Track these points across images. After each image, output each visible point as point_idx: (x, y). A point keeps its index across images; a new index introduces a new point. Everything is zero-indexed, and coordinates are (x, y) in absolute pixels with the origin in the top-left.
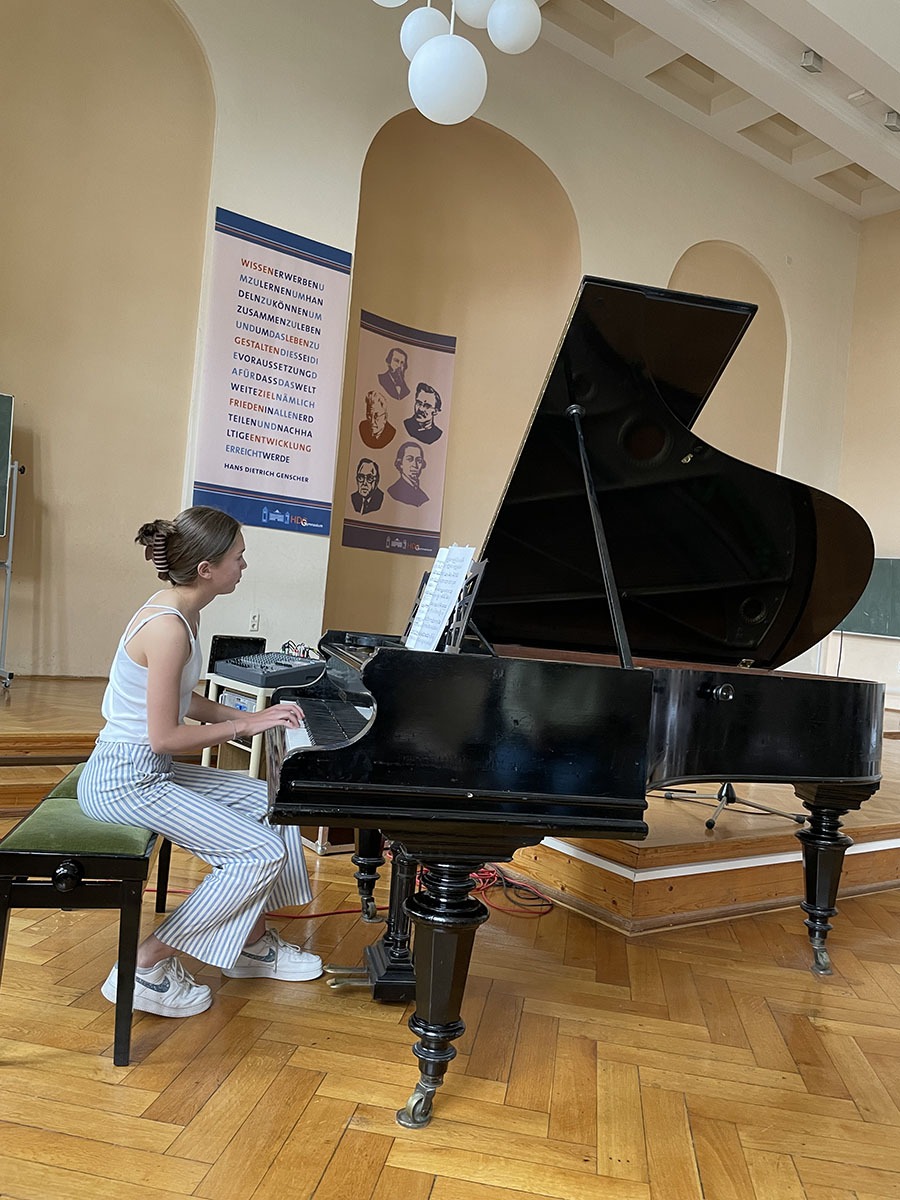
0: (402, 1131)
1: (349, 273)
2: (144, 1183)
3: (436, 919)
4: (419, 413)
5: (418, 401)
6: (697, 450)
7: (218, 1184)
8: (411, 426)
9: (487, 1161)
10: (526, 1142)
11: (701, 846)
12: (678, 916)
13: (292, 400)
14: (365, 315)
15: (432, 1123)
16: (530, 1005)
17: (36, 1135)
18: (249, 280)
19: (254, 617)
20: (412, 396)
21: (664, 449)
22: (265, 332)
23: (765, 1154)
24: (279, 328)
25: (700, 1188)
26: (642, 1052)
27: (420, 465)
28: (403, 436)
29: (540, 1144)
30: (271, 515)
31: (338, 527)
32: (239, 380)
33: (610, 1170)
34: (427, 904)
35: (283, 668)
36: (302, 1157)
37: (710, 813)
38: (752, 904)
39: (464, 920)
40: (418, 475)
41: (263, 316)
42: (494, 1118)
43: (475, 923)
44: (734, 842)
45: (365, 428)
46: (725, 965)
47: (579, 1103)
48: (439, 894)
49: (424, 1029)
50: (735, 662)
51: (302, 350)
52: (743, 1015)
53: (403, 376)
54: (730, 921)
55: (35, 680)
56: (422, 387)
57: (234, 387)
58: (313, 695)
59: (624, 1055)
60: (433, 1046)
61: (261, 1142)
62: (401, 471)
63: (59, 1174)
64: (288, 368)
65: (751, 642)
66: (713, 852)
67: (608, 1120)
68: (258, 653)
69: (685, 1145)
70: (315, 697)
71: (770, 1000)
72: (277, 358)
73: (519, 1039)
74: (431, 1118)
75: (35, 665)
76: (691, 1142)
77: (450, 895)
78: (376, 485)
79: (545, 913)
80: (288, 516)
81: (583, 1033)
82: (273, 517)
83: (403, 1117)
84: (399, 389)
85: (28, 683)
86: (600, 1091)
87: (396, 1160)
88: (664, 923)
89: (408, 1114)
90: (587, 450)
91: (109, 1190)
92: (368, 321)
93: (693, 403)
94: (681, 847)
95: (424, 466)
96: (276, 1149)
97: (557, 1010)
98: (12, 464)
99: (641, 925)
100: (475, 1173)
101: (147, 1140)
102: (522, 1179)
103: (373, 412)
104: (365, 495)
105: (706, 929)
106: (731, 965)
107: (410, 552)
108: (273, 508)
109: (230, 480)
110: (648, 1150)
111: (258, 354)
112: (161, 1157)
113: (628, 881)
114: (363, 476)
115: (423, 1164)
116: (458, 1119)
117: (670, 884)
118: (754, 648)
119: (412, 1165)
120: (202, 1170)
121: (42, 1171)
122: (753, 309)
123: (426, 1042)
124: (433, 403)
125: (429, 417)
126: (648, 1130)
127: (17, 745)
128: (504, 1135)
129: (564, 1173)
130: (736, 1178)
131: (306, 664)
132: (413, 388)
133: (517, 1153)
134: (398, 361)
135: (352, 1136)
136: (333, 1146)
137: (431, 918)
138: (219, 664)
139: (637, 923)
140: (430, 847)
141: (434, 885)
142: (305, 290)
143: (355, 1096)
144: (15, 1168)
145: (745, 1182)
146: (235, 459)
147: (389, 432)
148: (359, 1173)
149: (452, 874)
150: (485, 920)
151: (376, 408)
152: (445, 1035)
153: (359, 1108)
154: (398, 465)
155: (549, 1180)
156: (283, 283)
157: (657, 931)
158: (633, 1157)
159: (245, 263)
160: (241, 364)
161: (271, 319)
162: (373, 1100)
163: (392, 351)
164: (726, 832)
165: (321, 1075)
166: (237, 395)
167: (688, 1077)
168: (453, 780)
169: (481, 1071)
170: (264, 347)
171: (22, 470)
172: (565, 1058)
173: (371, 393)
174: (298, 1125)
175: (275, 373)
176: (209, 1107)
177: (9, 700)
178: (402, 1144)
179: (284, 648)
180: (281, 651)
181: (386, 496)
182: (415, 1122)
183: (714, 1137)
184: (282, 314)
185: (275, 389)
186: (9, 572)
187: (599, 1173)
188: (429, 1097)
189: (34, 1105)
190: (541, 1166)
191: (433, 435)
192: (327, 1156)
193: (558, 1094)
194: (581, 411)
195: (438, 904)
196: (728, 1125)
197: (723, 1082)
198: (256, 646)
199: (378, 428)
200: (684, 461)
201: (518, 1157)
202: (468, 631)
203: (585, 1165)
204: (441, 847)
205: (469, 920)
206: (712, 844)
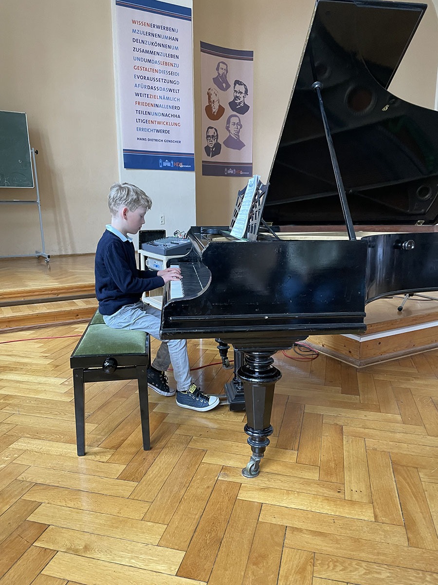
0: (244, 480)
1: (191, 20)
2: (119, 515)
3: (253, 380)
4: (236, 98)
5: (235, 91)
6: (391, 101)
7: (155, 513)
8: (233, 105)
9: (288, 494)
10: (308, 482)
11: (396, 321)
12: (383, 356)
13: (168, 98)
14: (203, 45)
15: (260, 474)
16: (308, 409)
17: (67, 492)
18: (137, 31)
19: (162, 217)
20: (231, 89)
21: (372, 103)
22: (149, 61)
23: (434, 485)
24: (157, 58)
25: (399, 505)
26: (367, 431)
27: (239, 127)
28: (229, 111)
29: (316, 484)
30: (164, 163)
31: (198, 165)
32: (139, 90)
33: (351, 497)
34: (249, 373)
35: (175, 245)
36: (196, 496)
37: (400, 302)
38: (422, 347)
39: (268, 380)
40: (238, 132)
41: (147, 52)
42: (291, 470)
43: (274, 381)
44: (413, 317)
45: (208, 109)
46: (409, 380)
47: (335, 460)
48: (254, 367)
49: (252, 433)
50: (413, 222)
51: (170, 69)
52: (419, 408)
53: (226, 77)
54: (411, 356)
55: (62, 257)
56: (237, 82)
57: (137, 94)
58: (187, 261)
59: (357, 432)
60: (257, 440)
61: (176, 489)
62: (229, 131)
63: (78, 513)
64: (164, 81)
65: (423, 210)
66: (402, 323)
67: (350, 469)
68: (162, 238)
69: (391, 481)
70: (189, 262)
71: (433, 398)
72: (157, 76)
73: (303, 427)
74: (259, 472)
75: (60, 250)
76: (394, 479)
77: (260, 367)
78: (217, 140)
79: (314, 359)
80: (172, 163)
81: (335, 422)
82: (165, 164)
83: (245, 472)
84: (224, 85)
85: (59, 259)
86: (345, 454)
87: (243, 496)
88: (376, 360)
89: (248, 471)
90: (325, 110)
91: (102, 520)
92: (205, 48)
93: (389, 73)
94: (384, 323)
95: (241, 127)
96: (183, 492)
97: (322, 410)
98: (31, 149)
99: (365, 362)
100: (282, 501)
101: (120, 491)
102: (306, 503)
103: (212, 100)
104: (212, 147)
105: (398, 361)
106: (412, 380)
107: (238, 175)
108: (164, 159)
109: (140, 146)
110: (371, 485)
111: (147, 74)
112: (128, 500)
113: (357, 341)
114: (210, 136)
115: (256, 497)
116: (272, 472)
117: (379, 342)
118: (424, 214)
119: (250, 497)
120: (147, 505)
121: (69, 511)
122: (424, 7)
123: (253, 438)
124: (243, 91)
125: (242, 99)
126: (371, 474)
127: (53, 292)
128: (296, 479)
129: (327, 499)
130: (419, 499)
131: (186, 242)
132: (232, 83)
133: (303, 489)
134: (223, 69)
135: (220, 483)
136: (210, 490)
137: (251, 380)
138: (144, 245)
139: (362, 361)
140: (247, 345)
141: (251, 362)
142: (168, 33)
143: (222, 462)
144: (56, 510)
145: (423, 501)
146: (141, 134)
147: (221, 110)
148: (224, 504)
149: (260, 357)
150: (279, 379)
151: (213, 97)
152: (263, 435)
153: (224, 468)
154: (228, 128)
155: (320, 503)
156: (156, 31)
157: (373, 364)
158: (363, 489)
159: (134, 22)
160: (139, 81)
161: (152, 53)
162: (230, 463)
163: (219, 64)
164: (409, 312)
165: (204, 451)
166: (139, 99)
167: (391, 443)
168: (256, 310)
169: (284, 446)
170: (150, 70)
171: (37, 152)
172: (327, 436)
173: (210, 89)
174: (194, 479)
175: (157, 84)
176: (149, 472)
177: (50, 268)
178: (245, 487)
179: (175, 234)
180: (174, 236)
181: (223, 146)
182: (251, 475)
183: (406, 476)
184: (157, 49)
185: (158, 93)
186: (39, 206)
187: (346, 498)
188: (257, 463)
189: (65, 476)
190: (315, 496)
191: (244, 109)
192: (208, 495)
193: (323, 456)
194: (321, 85)
195: (254, 372)
196: (413, 469)
197: (410, 445)
198: (161, 234)
199: (215, 109)
200: (384, 109)
201: (305, 492)
202: (261, 224)
203: (338, 494)
204: (252, 344)
205: (271, 379)
206: (401, 320)
